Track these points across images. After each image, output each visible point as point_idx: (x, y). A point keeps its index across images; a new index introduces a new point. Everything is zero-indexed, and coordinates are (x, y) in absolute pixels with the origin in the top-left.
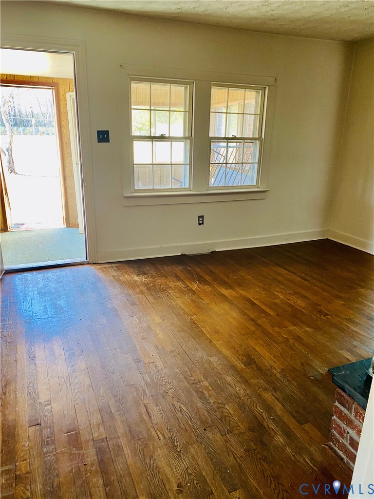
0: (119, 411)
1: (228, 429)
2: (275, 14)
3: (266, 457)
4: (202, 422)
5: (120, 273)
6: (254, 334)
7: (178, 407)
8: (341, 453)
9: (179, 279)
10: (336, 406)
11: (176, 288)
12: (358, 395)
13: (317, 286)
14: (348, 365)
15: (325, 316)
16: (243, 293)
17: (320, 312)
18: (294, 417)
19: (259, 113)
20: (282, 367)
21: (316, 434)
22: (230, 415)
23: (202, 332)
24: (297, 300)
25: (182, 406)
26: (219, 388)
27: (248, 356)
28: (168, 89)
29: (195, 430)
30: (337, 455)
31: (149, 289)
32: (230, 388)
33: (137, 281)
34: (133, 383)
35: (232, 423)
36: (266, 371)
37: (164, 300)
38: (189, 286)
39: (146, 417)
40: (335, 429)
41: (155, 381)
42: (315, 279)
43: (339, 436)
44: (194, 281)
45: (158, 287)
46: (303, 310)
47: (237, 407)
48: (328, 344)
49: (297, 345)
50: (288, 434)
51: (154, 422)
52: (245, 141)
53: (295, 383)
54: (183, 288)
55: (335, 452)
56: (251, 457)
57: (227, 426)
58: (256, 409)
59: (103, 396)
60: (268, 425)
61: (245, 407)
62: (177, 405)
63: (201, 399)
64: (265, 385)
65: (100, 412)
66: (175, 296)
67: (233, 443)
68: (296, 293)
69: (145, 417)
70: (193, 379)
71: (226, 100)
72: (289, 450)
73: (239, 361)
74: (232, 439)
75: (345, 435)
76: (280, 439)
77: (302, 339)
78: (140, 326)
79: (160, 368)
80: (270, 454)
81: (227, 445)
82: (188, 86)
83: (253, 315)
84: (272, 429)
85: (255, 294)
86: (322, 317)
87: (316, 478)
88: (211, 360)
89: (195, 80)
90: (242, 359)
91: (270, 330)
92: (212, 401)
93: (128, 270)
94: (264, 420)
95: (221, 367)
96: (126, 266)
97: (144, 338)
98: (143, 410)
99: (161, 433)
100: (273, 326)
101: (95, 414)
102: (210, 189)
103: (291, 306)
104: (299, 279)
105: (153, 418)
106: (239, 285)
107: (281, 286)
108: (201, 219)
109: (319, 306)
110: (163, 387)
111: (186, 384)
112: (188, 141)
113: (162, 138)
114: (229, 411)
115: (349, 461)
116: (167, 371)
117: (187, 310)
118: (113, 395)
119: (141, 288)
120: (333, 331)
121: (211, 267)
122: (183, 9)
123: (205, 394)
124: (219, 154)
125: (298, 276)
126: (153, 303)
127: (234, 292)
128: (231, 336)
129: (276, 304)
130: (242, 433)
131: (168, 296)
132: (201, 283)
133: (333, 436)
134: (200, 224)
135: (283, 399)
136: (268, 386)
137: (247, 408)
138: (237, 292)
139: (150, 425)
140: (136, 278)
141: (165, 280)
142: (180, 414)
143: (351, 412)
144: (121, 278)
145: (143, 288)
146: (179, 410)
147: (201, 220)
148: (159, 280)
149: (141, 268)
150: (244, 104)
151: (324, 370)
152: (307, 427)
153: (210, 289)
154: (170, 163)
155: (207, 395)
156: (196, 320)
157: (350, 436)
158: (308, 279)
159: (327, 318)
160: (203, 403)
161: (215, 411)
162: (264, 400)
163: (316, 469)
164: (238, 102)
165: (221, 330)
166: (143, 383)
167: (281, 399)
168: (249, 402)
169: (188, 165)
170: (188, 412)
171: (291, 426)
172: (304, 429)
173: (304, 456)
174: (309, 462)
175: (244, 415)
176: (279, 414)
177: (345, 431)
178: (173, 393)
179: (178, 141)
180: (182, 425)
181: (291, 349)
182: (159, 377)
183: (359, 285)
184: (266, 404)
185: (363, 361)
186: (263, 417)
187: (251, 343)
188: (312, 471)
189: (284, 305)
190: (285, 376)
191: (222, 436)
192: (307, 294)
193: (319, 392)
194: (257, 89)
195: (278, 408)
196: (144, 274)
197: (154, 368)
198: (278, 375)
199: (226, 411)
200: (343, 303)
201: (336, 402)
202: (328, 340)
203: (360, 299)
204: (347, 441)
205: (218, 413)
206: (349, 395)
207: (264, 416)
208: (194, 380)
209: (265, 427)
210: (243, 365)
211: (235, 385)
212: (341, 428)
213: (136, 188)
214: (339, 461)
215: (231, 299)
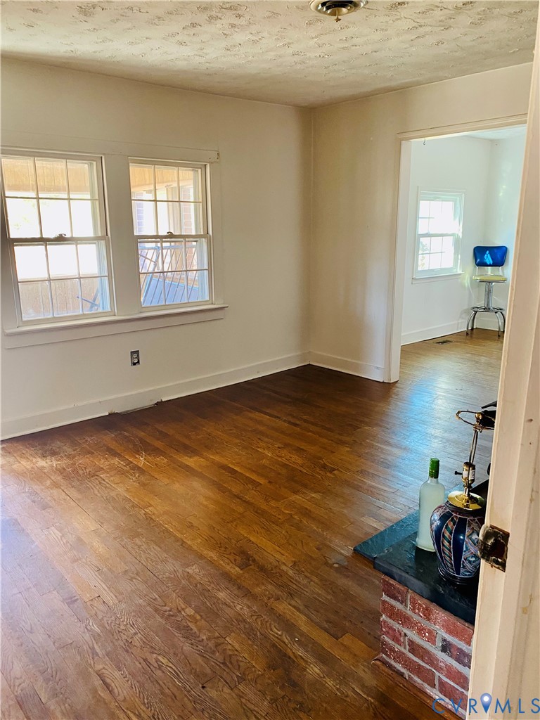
0: (55, 695)
1: (237, 676)
2: (213, 68)
3: (301, 704)
4: (197, 676)
5: (11, 460)
6: (244, 517)
7: (154, 660)
8: (399, 667)
9: (114, 454)
10: (384, 602)
11: (112, 468)
12: (412, 578)
13: (311, 431)
14: (376, 536)
15: (331, 472)
16: (217, 458)
17: (324, 467)
18: (326, 630)
19: (201, 200)
20: (294, 559)
21: (359, 646)
22: (236, 653)
23: (167, 530)
24: (292, 456)
25: (160, 658)
26: (210, 613)
27: (243, 553)
28: (64, 167)
29: (189, 692)
30: (394, 671)
31: (67, 478)
32: (228, 610)
33: (44, 467)
34: (70, 641)
35: (241, 664)
36: (272, 570)
37: (96, 492)
38: (132, 463)
39: (104, 694)
40: (387, 633)
41: (108, 628)
42: (306, 421)
43: (393, 643)
44: (138, 452)
45: (81, 472)
46: (302, 469)
47: (244, 636)
48: (345, 511)
49: (305, 522)
50: (324, 658)
51: (121, 698)
52: (187, 239)
53: (314, 578)
54: (122, 467)
55: (390, 667)
56: (280, 710)
57: (235, 671)
58: (271, 632)
59: (21, 678)
60: (293, 652)
61: (255, 633)
62: (152, 658)
63: (187, 638)
64: (276, 591)
65: (20, 706)
66: (113, 482)
67: (251, 696)
68: (286, 445)
69: (102, 695)
70: (168, 609)
71: (153, 182)
72: (330, 683)
73: (231, 564)
74: (247, 691)
75: (402, 639)
76: (314, 670)
77: (310, 511)
78: (65, 541)
79: (111, 604)
80: (305, 697)
81: (242, 702)
82: (95, 163)
83: (236, 488)
84: (301, 656)
85: (233, 457)
86: (328, 474)
87: (375, 714)
88: (189, 571)
89: (104, 154)
90: (235, 560)
91: (264, 506)
92: (204, 638)
93: (24, 452)
94: (287, 645)
95: (207, 580)
96: (19, 446)
97: (75, 560)
98: (98, 682)
99: (135, 714)
100: (266, 500)
101: (12, 713)
102: (144, 310)
103: (284, 465)
104: (286, 424)
105: (116, 691)
106: (208, 448)
107: (266, 439)
108: (135, 356)
109: (321, 458)
110: (122, 635)
111: (159, 619)
112: (103, 242)
113: (60, 239)
114: (233, 646)
115: (412, 676)
116: (123, 606)
117: (136, 501)
118: (39, 671)
119: (52, 477)
120: (347, 491)
121: (160, 427)
122: (78, 53)
123: (191, 629)
124: (146, 258)
125: (285, 421)
126: (79, 500)
127: (202, 460)
128: (212, 528)
129: (264, 467)
130: (259, 676)
131: (100, 483)
132: (150, 455)
133: (385, 645)
134: (134, 364)
135: (306, 606)
136: (280, 593)
137: (258, 633)
138: (207, 459)
139: (113, 705)
140: (41, 463)
141: (91, 459)
142: (159, 673)
143: (406, 606)
144: (14, 467)
145: (59, 478)
146: (156, 665)
147: (135, 359)
148: (81, 461)
149: (46, 444)
150: (179, 187)
151: (347, 551)
152: (347, 640)
153: (166, 460)
154: (77, 276)
155: (195, 629)
156: (154, 514)
157: (409, 640)
158: (298, 422)
159: (334, 474)
160: (192, 644)
161: (213, 652)
162: (280, 615)
163: (372, 701)
164: (166, 184)
165: (195, 523)
166: (87, 637)
167: (302, 608)
168: (259, 623)
169: (107, 278)
170: (171, 665)
171: (326, 646)
172: (342, 644)
173: (353, 686)
174: (361, 693)
175: (257, 646)
176: (305, 630)
177: (400, 634)
178: (141, 639)
179: (86, 243)
180: (167, 691)
181: (299, 528)
182: (113, 618)
183: (362, 422)
184: (284, 621)
185: (393, 526)
186: (284, 643)
187: (242, 532)
188: (368, 704)
189: (276, 466)
190: (300, 572)
191: (232, 689)
192: (303, 446)
193: (350, 584)
194: (194, 168)
195: (302, 622)
196: (53, 453)
197: (102, 607)
198: (290, 572)
199: (230, 647)
200: (349, 449)
201: (384, 596)
202: (343, 505)
203: (368, 441)
204: (405, 648)
205: (217, 654)
206: (400, 582)
207: (286, 641)
208: (170, 611)
209: (290, 657)
210: (237, 569)
211: (233, 602)
212: (395, 630)
213: (24, 319)
214: (399, 679)
215: (200, 470)
